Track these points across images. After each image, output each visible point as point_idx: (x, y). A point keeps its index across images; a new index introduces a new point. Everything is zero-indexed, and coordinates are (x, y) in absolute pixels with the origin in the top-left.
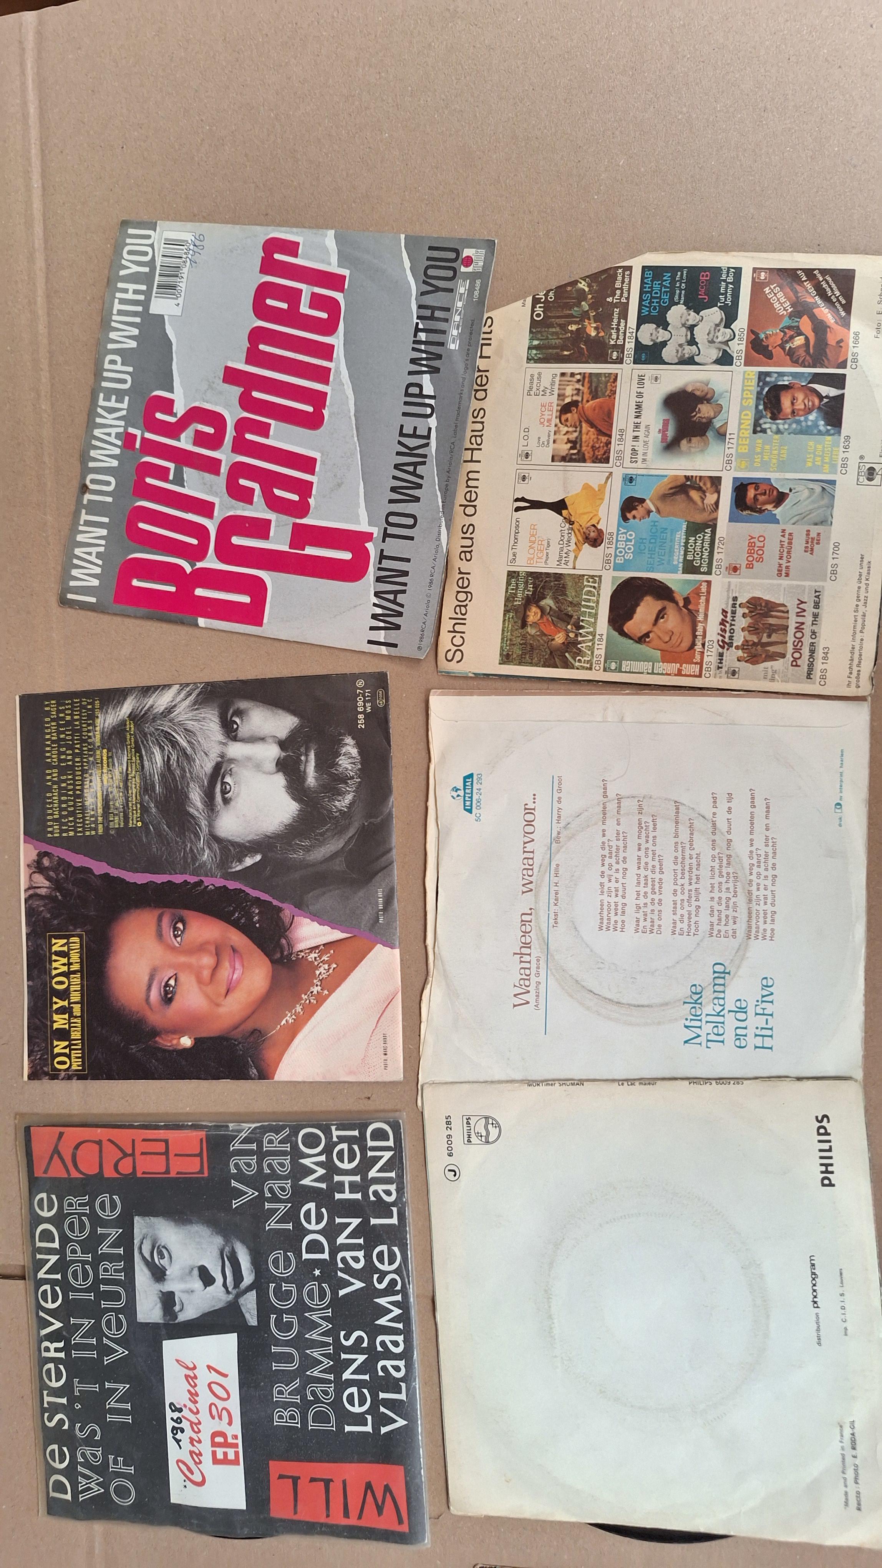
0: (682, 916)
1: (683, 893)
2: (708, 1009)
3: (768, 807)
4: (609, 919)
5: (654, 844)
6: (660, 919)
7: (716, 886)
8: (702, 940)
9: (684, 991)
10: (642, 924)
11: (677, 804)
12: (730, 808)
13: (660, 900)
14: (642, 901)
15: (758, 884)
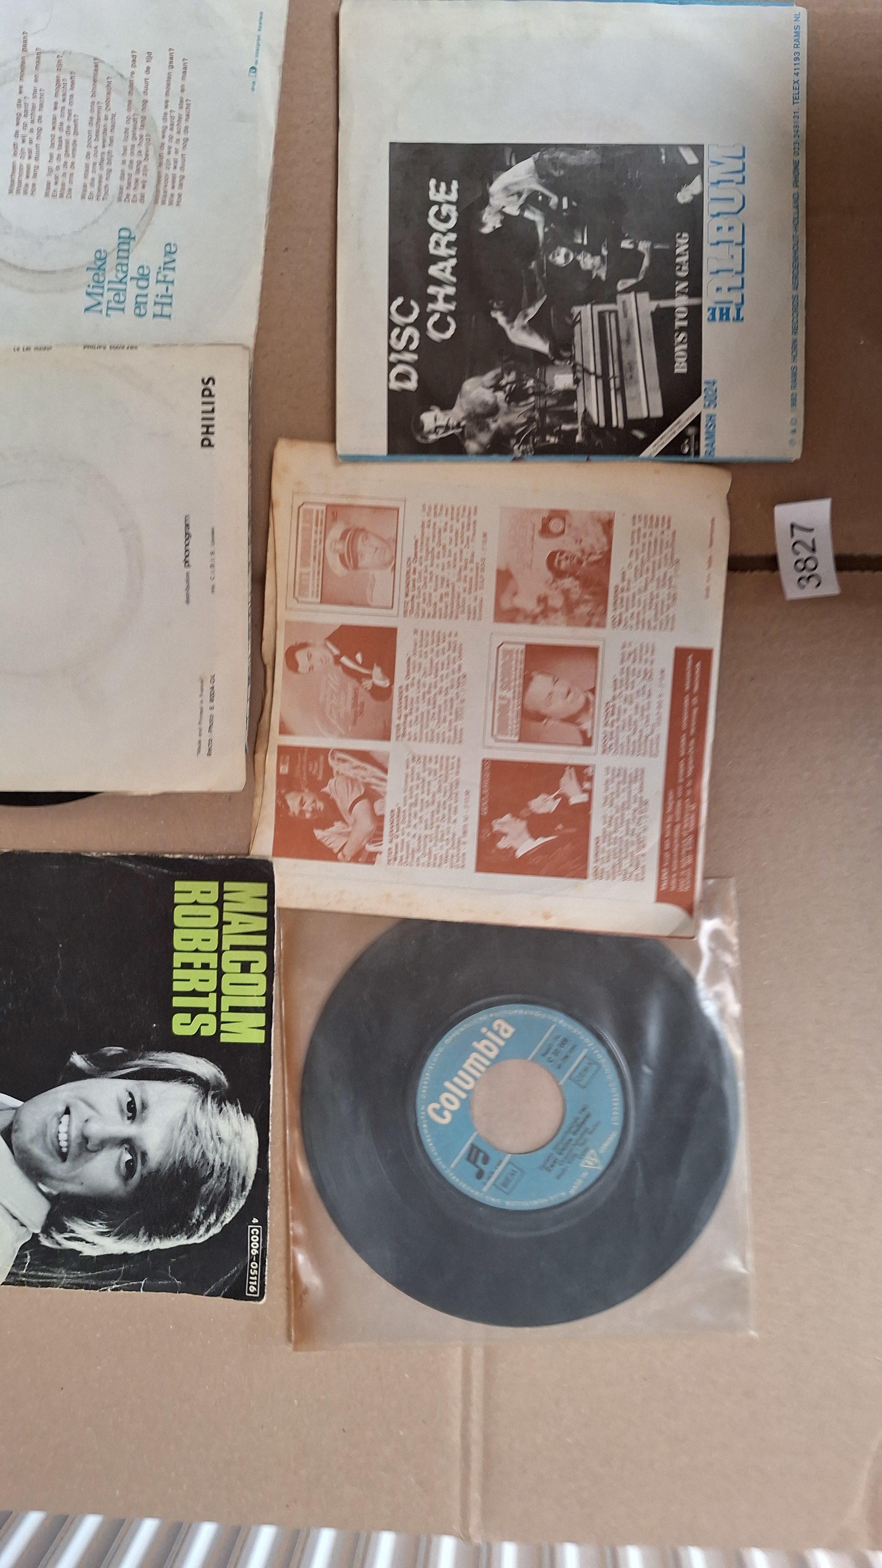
0: (93, 179)
1: (95, 155)
2: (111, 275)
3: (185, 68)
4: (20, 182)
5: (71, 103)
6: (71, 182)
7: (129, 149)
8: (111, 204)
9: (88, 257)
10: (53, 187)
11: (97, 61)
12: (148, 68)
13: (73, 164)
14: (55, 163)
15: (170, 148)
